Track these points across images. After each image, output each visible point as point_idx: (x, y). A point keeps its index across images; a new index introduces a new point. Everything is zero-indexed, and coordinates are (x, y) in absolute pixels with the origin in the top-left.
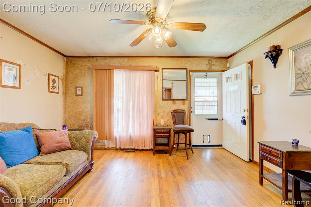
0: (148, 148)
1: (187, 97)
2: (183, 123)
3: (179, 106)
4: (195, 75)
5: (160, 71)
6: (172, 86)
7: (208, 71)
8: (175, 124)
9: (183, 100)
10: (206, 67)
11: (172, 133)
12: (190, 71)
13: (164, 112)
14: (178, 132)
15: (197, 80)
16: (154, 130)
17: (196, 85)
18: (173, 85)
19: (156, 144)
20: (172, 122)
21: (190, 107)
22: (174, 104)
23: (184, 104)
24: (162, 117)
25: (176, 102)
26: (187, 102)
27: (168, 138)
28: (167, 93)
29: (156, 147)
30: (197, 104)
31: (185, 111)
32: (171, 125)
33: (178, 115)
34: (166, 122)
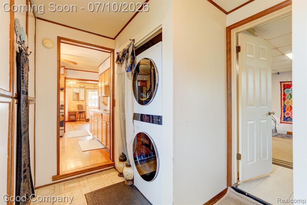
2: (82, 109)
3: (80, 103)
4: (88, 90)
5: (72, 88)
7: (94, 89)
8: (79, 109)
9: (83, 100)
10: (93, 88)
11: (77, 113)
12: (86, 89)
13: (74, 105)
14: (80, 113)
15: (89, 92)
16: (69, 112)
17: (89, 94)
20: (77, 109)
21: (86, 103)
22: (78, 102)
23: (83, 102)
24: (73, 107)
25: (80, 101)
26: (84, 101)
27: (75, 115)
28: (76, 95)
29: (70, 120)
30: (89, 102)
31: (83, 105)
32: (77, 110)
33: (80, 107)
34: (74, 109)
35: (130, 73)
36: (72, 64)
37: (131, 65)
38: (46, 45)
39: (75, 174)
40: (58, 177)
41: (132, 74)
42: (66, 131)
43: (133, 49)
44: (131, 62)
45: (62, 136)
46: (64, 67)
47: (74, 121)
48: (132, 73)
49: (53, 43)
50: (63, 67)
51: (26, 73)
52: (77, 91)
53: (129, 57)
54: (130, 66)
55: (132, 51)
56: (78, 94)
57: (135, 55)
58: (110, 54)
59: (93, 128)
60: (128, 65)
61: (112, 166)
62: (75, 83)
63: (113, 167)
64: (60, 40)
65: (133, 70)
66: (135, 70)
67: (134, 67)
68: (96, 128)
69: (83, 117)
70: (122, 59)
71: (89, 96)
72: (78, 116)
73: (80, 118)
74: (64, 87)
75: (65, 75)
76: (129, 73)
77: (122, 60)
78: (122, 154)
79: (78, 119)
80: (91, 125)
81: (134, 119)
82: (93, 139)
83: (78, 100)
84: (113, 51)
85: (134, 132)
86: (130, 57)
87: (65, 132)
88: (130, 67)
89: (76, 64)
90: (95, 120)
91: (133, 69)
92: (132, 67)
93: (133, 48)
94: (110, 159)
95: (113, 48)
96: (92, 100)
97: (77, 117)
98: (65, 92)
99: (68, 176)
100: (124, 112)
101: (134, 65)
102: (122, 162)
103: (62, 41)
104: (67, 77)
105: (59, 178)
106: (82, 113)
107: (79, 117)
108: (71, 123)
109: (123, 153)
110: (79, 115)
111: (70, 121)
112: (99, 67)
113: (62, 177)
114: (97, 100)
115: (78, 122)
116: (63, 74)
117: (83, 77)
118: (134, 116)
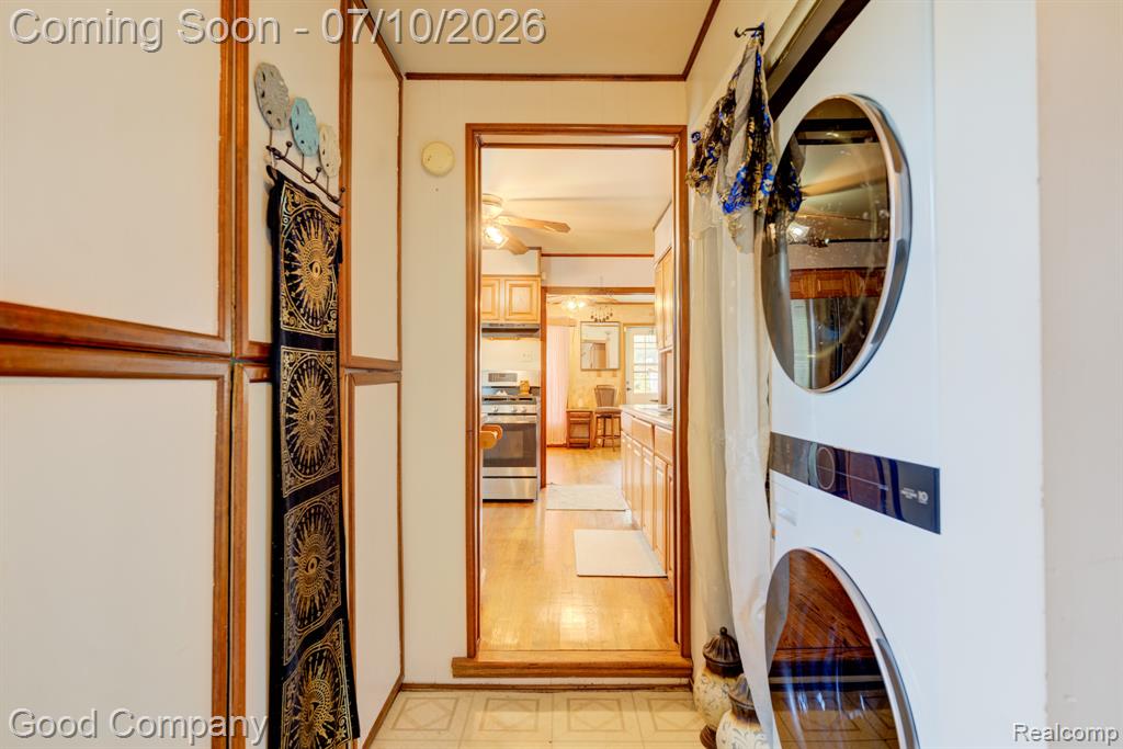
0: (559, 443)
1: (620, 365)
2: (612, 405)
3: (606, 379)
4: (633, 330)
5: (578, 326)
6: (608, 339)
7: (647, 324)
8: (600, 404)
9: (615, 370)
10: (651, 319)
11: (595, 416)
12: (625, 325)
13: (584, 388)
14: (607, 416)
15: (637, 338)
16: (568, 412)
17: (635, 346)
18: (610, 336)
19: (570, 436)
20: (596, 404)
21: (624, 382)
22: (599, 376)
23: (614, 376)
24: (581, 396)
25: (605, 373)
26: (619, 374)
27: (588, 424)
28: (597, 352)
29: (572, 440)
30: (636, 376)
31: (615, 388)
32: (594, 407)
33: (604, 393)
34: (586, 402)
35: (744, 215)
36: (553, 232)
37: (750, 169)
38: (428, 165)
39: (526, 671)
40: (470, 668)
41: (755, 218)
42: (548, 481)
43: (757, 83)
44: (744, 156)
45: (531, 501)
46: (540, 248)
47: (584, 446)
48: (757, 213)
49: (453, 153)
50: (536, 252)
51: (311, 266)
52: (598, 334)
53: (734, 130)
54: (743, 175)
55: (754, 91)
56: (602, 346)
57: (767, 113)
58: (670, 152)
59: (629, 482)
60: (734, 175)
61: (680, 676)
62: (582, 305)
63: (684, 681)
64: (476, 136)
65: (760, 195)
66: (772, 194)
67: (765, 177)
68: (637, 481)
69: (612, 430)
70: (711, 156)
71: (636, 352)
72: (597, 429)
73: (604, 436)
74: (539, 322)
75: (544, 277)
76: (736, 215)
77: (709, 158)
78: (718, 637)
79: (600, 441)
80: (626, 473)
81: (771, 465)
82: (634, 527)
83: (602, 367)
84: (680, 133)
85: (773, 537)
86: (739, 129)
87: (543, 485)
88: (744, 182)
89: (564, 228)
90: (636, 451)
91: (761, 188)
92: (753, 180)
93: (757, 74)
94: (676, 640)
95: (681, 122)
96: (648, 368)
97: (594, 430)
98: (544, 339)
99: (502, 671)
100: (722, 426)
101: (766, 168)
102: (716, 678)
103: (486, 138)
104: (548, 285)
105: (472, 672)
106: (610, 417)
107: (600, 432)
108: (573, 454)
109: (724, 632)
110: (600, 426)
111: (574, 445)
112: (654, 229)
113: (480, 672)
114: (657, 368)
115: (600, 451)
116: (535, 276)
117: (601, 278)
118: (772, 449)
